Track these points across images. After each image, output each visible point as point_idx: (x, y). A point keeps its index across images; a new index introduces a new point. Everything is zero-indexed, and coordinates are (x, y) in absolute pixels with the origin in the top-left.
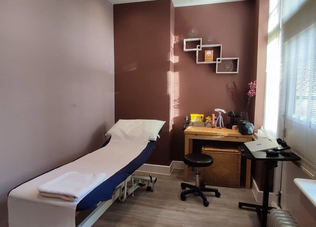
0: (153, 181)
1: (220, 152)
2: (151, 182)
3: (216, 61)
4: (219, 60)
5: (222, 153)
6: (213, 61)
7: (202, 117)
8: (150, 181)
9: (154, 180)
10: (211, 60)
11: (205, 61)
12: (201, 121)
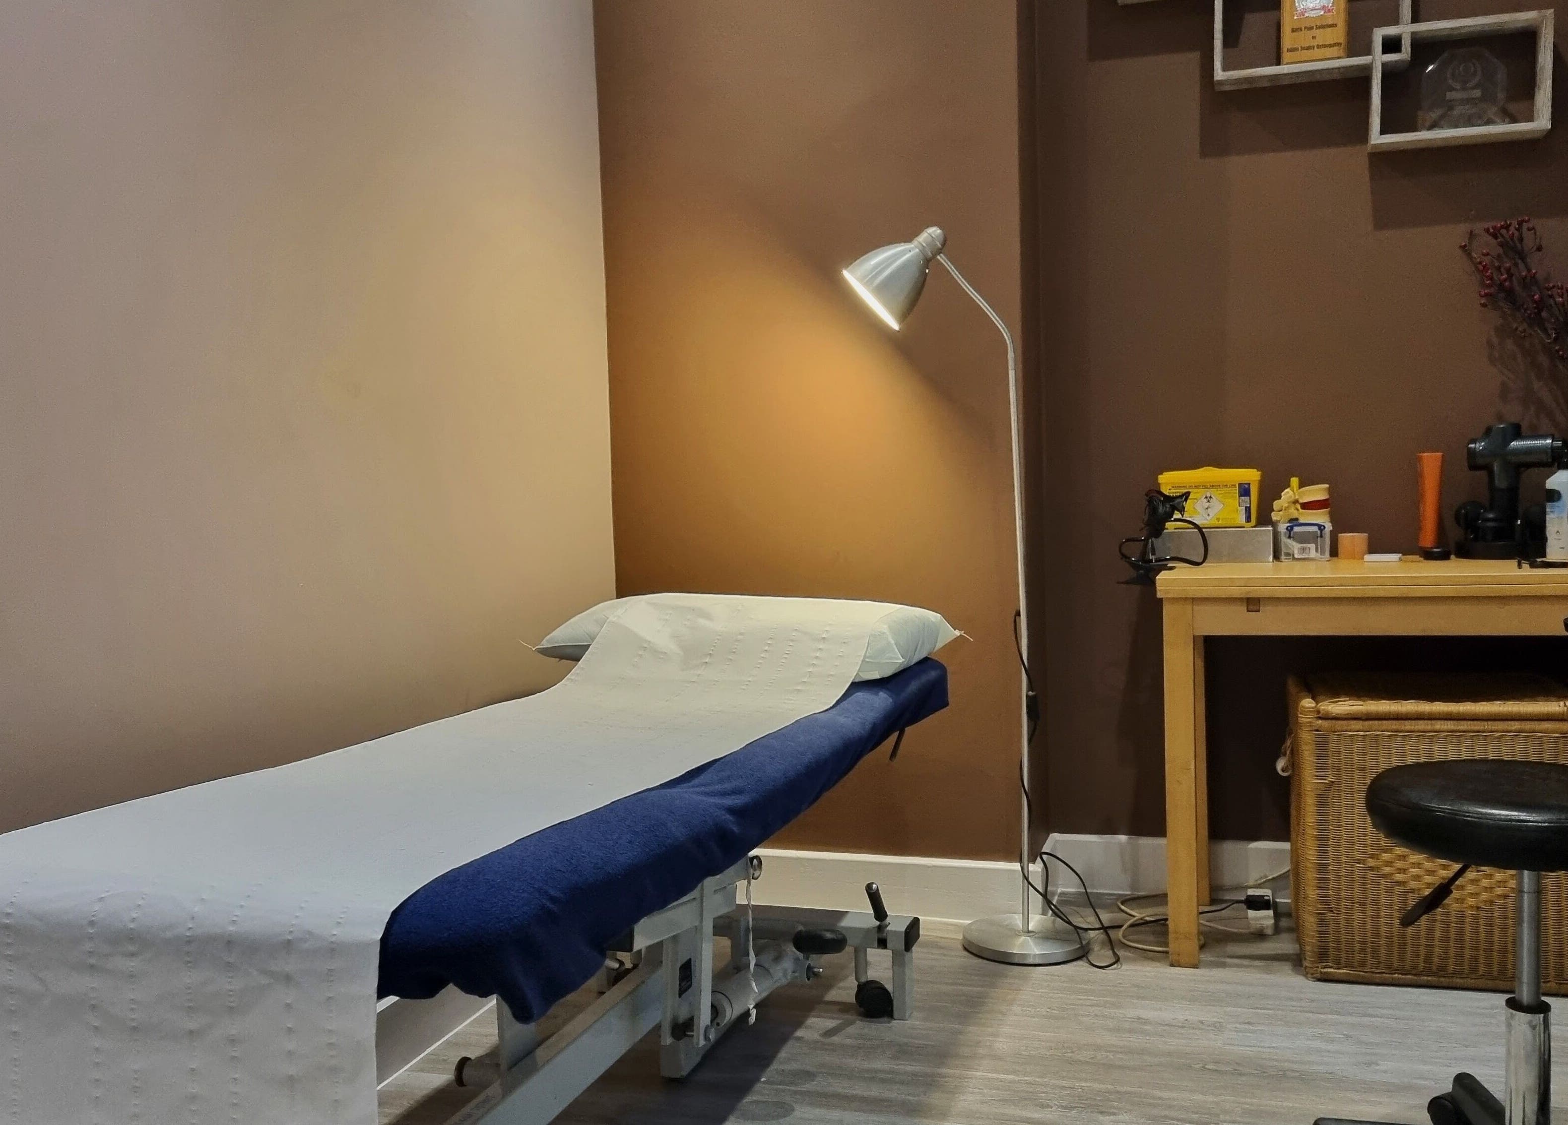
0: (895, 933)
1: (1450, 725)
2: (882, 943)
3: (1368, 51)
4: (1391, 45)
5: (1464, 726)
6: (1348, 56)
7: (1245, 491)
8: (875, 936)
9: (904, 930)
10: (1334, 52)
11: (1286, 56)
12: (1241, 519)
